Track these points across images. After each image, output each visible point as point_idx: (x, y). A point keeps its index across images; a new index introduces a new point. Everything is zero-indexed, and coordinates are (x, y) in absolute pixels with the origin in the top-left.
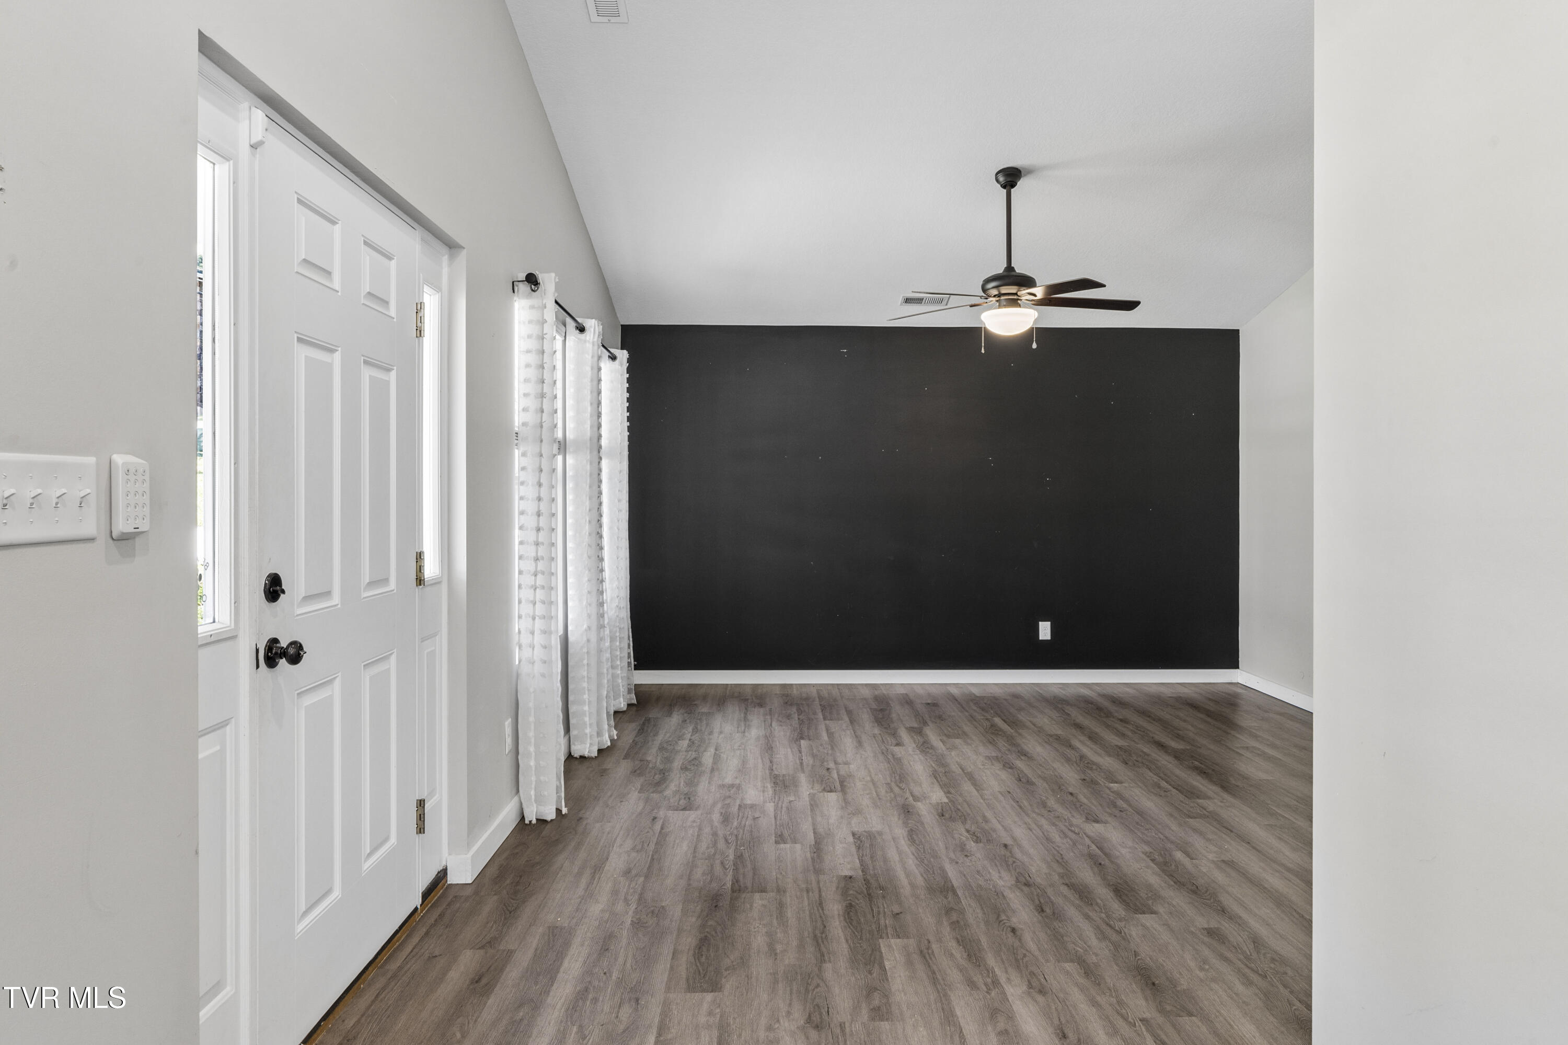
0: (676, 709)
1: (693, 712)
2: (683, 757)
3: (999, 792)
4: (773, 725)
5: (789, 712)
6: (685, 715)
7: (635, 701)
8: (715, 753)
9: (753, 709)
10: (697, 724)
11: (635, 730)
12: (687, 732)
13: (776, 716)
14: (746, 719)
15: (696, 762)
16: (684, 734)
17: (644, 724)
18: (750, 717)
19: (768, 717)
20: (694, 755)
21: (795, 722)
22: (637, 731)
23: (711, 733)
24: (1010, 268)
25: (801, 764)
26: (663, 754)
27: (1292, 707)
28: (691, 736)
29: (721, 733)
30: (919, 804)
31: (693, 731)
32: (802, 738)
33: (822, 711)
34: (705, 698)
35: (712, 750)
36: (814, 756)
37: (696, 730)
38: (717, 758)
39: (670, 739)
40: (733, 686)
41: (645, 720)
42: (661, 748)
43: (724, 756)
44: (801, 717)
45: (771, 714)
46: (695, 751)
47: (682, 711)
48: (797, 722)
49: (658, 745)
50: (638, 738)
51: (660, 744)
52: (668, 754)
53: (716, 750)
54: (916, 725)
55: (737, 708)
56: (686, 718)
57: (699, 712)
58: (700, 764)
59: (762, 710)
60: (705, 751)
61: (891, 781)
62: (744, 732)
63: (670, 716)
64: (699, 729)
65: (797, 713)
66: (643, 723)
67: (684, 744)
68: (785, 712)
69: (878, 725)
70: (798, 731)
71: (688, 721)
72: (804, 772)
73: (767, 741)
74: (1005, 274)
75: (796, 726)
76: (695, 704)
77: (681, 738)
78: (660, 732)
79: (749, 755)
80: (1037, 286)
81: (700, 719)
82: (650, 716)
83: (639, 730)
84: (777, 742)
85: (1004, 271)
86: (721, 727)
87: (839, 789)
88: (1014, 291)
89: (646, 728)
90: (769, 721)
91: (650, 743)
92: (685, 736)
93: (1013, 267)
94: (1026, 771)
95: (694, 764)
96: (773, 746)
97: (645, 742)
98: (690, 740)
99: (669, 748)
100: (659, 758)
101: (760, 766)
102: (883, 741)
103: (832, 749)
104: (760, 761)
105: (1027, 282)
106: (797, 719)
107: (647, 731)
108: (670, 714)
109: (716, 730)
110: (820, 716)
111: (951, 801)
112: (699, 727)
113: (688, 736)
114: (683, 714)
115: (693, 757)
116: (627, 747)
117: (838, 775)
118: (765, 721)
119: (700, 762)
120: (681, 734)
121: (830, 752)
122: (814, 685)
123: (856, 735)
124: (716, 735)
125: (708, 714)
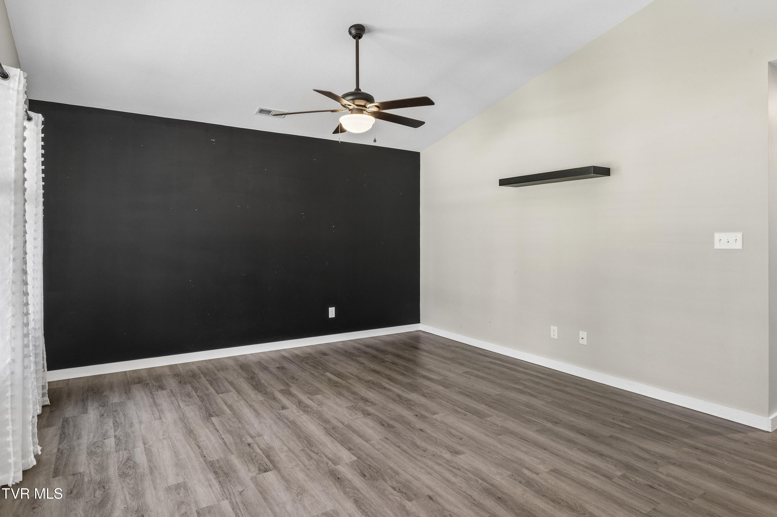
0: (89, 404)
1: (106, 404)
2: (116, 459)
3: (380, 439)
4: (181, 406)
5: (186, 390)
6: (101, 408)
7: (48, 403)
8: (145, 447)
9: (157, 392)
10: (115, 417)
11: (56, 435)
12: (109, 428)
13: (179, 395)
14: (155, 404)
15: (131, 463)
16: (107, 431)
17: (63, 427)
18: (158, 401)
19: (173, 398)
20: (126, 455)
21: (197, 400)
22: (58, 435)
23: (131, 425)
24: (358, 89)
25: (225, 443)
26: (95, 460)
27: (457, 342)
28: (115, 431)
29: (140, 422)
30: (339, 466)
31: (115, 426)
32: (211, 415)
33: (211, 385)
34: (111, 387)
35: (140, 444)
36: (230, 432)
37: (117, 424)
38: (148, 451)
39: (95, 440)
40: (131, 372)
41: (63, 422)
42: (91, 454)
43: (154, 450)
44: (198, 394)
45: (174, 396)
46: (125, 450)
47: (96, 405)
48: (199, 399)
49: (85, 450)
50: (62, 445)
51: (88, 448)
52: (99, 459)
53: (144, 444)
54: (283, 388)
55: (143, 394)
56: (103, 412)
57: (112, 404)
58: (135, 466)
59: (164, 392)
60: (134, 448)
61: (304, 447)
62: (161, 418)
63: (86, 413)
64: (119, 422)
65: (193, 390)
66: (62, 425)
67: (111, 442)
68: (183, 391)
69: (258, 392)
70: (204, 408)
71: (105, 415)
72: (233, 454)
73: (184, 424)
74: (356, 92)
75: (200, 404)
76: (105, 396)
77: (105, 436)
78: (83, 432)
79: (176, 444)
80: (375, 102)
81: (116, 411)
82: (67, 416)
83: (61, 435)
84: (193, 423)
85: (354, 90)
86: (138, 417)
87: (271, 466)
88: (363, 104)
89: (66, 431)
90: (176, 402)
91: (77, 449)
92: (109, 433)
93: (360, 89)
94: (380, 416)
95: (129, 467)
96: (192, 428)
97: (71, 448)
98: (115, 437)
99: (99, 450)
100: (92, 466)
101: (192, 454)
102: (272, 407)
103: (240, 422)
104: (188, 447)
105: (370, 99)
106: (197, 396)
107: (69, 435)
108: (85, 411)
109: (135, 421)
110: (212, 390)
111: (358, 458)
112: (118, 420)
113: (111, 432)
114: (97, 408)
115: (126, 457)
116: (53, 459)
117: (261, 449)
118: (172, 403)
119: (135, 462)
120: (104, 431)
121: (240, 425)
122: (193, 363)
123: (249, 404)
124: (137, 426)
125: (122, 404)
